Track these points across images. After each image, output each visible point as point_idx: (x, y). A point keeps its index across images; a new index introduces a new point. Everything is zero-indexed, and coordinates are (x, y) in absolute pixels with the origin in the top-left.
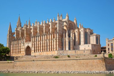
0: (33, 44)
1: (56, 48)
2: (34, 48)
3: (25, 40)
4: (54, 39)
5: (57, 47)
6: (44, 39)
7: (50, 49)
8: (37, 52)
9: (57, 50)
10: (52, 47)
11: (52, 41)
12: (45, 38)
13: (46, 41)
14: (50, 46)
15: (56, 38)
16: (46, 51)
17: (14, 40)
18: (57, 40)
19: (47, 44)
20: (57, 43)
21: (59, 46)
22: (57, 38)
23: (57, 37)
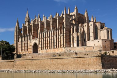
0: (40, 40)
1: (63, 45)
2: (41, 45)
3: (32, 36)
4: (61, 35)
6: (51, 35)
7: (57, 46)
8: (44, 49)
9: (65, 47)
11: (59, 37)
13: (53, 38)
14: (57, 43)
16: (53, 48)
17: (22, 37)
18: (64, 36)
19: (54, 40)
20: (64, 39)
21: (66, 43)
22: (64, 34)
23: (64, 32)
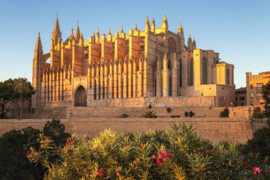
0: (91, 81)
1: (142, 92)
2: (93, 90)
3: (72, 72)
4: (138, 72)
5: (145, 89)
6: (115, 72)
7: (130, 94)
8: (100, 98)
9: (145, 96)
10: (134, 90)
11: (134, 76)
12: (117, 69)
13: (120, 77)
14: (130, 88)
15: (143, 70)
16: (120, 96)
17: (49, 72)
18: (145, 76)
19: (122, 83)
20: (145, 80)
21: (147, 88)
22: (145, 71)
23: (145, 68)
